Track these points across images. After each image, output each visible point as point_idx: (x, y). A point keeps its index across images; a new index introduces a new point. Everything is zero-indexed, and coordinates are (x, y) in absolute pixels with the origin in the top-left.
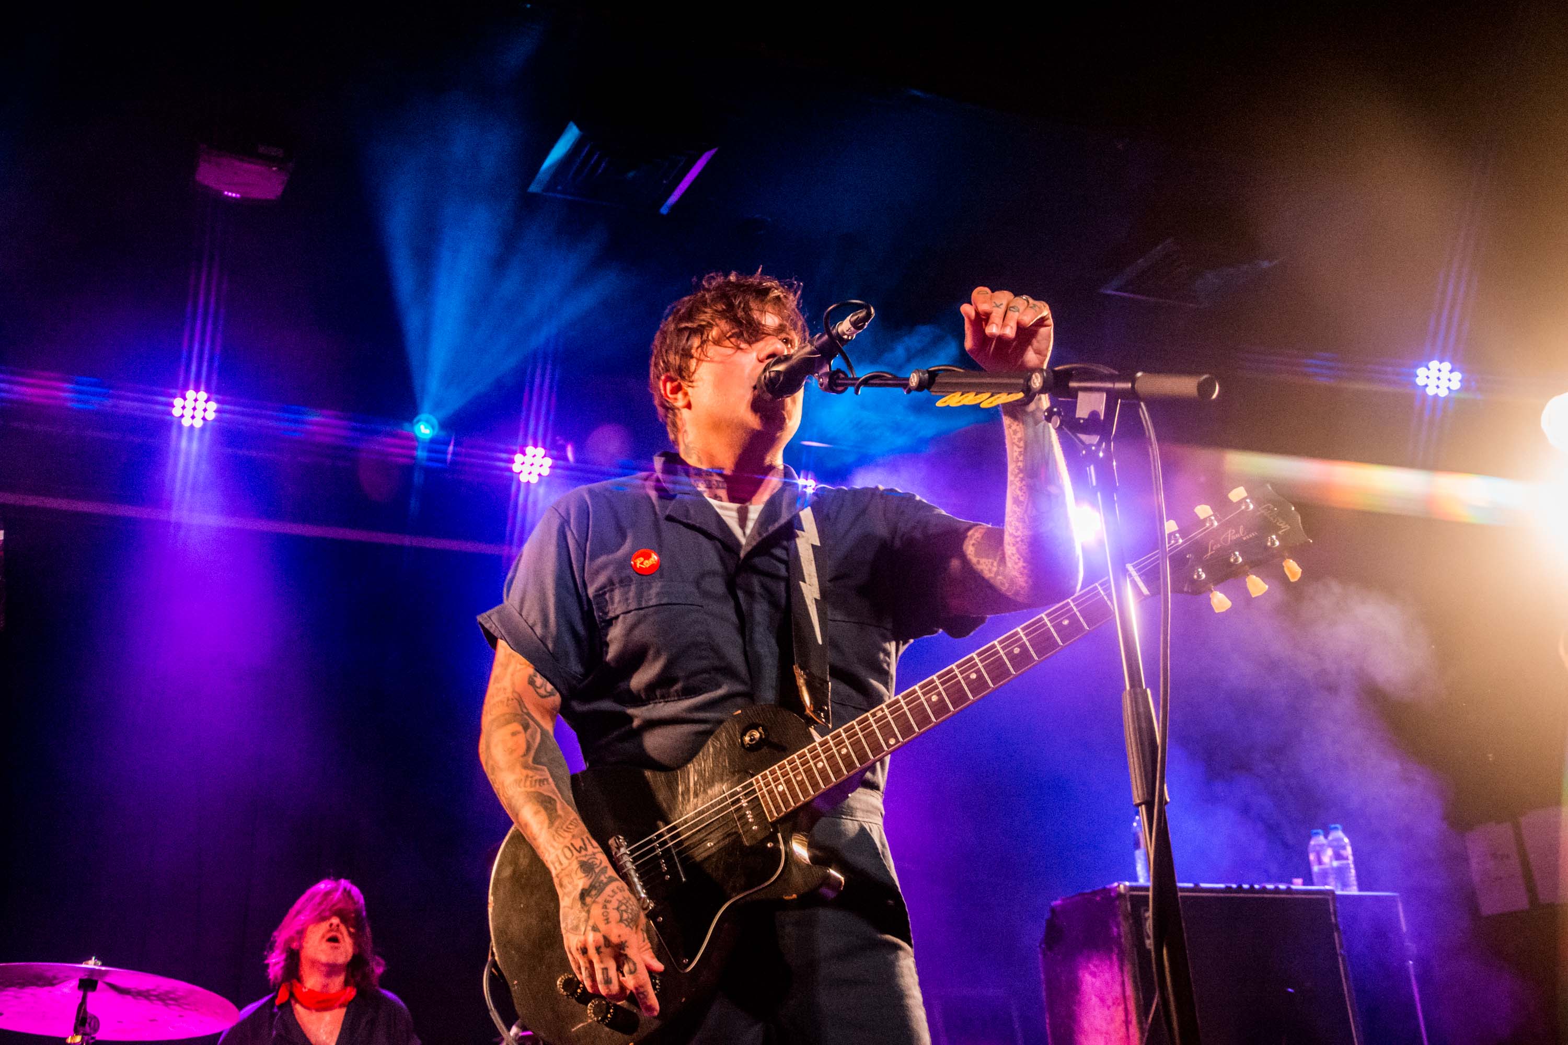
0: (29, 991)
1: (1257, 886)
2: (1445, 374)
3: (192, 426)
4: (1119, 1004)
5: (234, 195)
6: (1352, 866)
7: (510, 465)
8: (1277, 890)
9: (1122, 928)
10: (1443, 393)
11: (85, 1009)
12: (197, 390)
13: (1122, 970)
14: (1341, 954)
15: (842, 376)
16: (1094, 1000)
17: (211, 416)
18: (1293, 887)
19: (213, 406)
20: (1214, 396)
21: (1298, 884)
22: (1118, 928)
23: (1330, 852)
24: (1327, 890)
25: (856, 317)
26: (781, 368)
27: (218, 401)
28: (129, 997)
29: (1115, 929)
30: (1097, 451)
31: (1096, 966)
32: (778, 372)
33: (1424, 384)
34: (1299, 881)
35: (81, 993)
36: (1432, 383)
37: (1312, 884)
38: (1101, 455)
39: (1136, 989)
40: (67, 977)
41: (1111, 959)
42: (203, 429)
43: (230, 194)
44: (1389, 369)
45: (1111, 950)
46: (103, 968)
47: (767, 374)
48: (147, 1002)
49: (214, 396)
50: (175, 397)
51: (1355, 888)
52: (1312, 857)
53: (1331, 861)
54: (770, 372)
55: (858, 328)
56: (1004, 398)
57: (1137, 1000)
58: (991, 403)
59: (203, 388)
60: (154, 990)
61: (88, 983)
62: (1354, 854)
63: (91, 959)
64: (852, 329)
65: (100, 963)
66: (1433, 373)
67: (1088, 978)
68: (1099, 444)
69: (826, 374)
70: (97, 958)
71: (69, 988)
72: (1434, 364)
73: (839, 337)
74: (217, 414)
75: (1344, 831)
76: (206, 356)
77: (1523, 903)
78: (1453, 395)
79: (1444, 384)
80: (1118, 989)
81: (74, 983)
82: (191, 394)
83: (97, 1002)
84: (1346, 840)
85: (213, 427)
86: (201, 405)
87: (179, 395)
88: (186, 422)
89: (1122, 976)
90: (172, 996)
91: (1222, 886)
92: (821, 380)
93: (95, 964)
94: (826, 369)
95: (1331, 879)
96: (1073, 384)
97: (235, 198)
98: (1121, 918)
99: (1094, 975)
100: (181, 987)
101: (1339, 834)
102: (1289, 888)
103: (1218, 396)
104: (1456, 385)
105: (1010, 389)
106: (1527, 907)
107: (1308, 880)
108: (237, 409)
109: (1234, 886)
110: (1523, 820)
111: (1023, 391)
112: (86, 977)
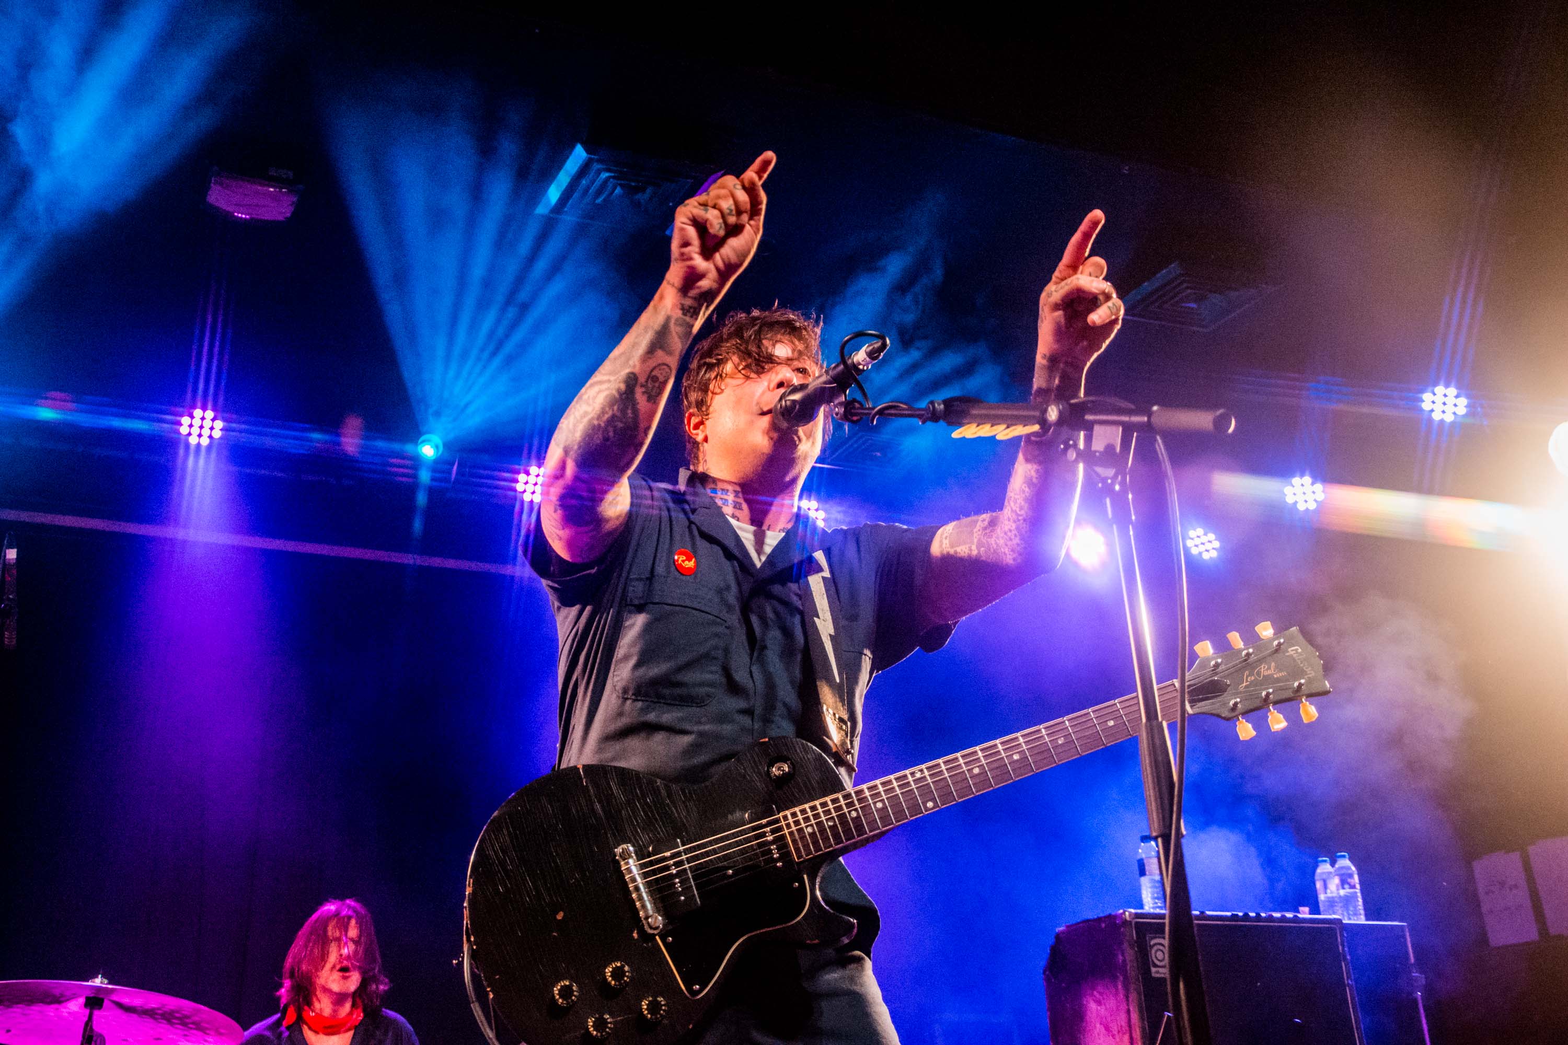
0: (37, 1008)
1: (1263, 915)
2: (1451, 400)
3: (199, 445)
4: (1124, 1034)
5: (244, 216)
6: (1359, 894)
7: (514, 485)
8: (1283, 919)
9: (1126, 954)
10: (1449, 418)
11: (91, 1027)
12: (204, 409)
13: (1127, 997)
14: (1348, 984)
15: (857, 405)
16: (1099, 1028)
17: (217, 434)
18: (1300, 916)
19: (219, 424)
20: (1231, 430)
21: (1304, 913)
22: (1123, 955)
23: (1336, 880)
24: (1335, 919)
25: (871, 348)
26: (797, 397)
27: (224, 420)
28: (135, 1016)
29: (1121, 957)
30: (1113, 484)
31: (1101, 994)
32: (794, 401)
33: (1430, 409)
34: (1306, 909)
35: (87, 1011)
36: (1438, 408)
37: (1320, 914)
38: (1117, 488)
39: (1142, 1019)
40: (74, 994)
41: (1116, 987)
42: (209, 447)
43: (240, 215)
44: (1395, 394)
45: (1116, 978)
46: (110, 986)
47: (783, 403)
48: (151, 1020)
49: (220, 415)
50: (182, 416)
51: (1363, 917)
52: (1319, 885)
53: (1338, 890)
54: (786, 401)
55: (873, 359)
56: (1020, 430)
57: (1143, 1030)
58: (1007, 434)
59: (210, 406)
60: (158, 1009)
61: (95, 1001)
62: (1361, 883)
63: (97, 977)
64: (868, 359)
65: (106, 981)
66: (1439, 399)
67: (1093, 1006)
68: (1114, 478)
69: (841, 404)
70: (103, 976)
71: (75, 1006)
72: (1440, 389)
73: (855, 366)
74: (224, 432)
75: (1351, 859)
76: (213, 376)
77: (1532, 934)
78: (1459, 420)
79: (1450, 409)
80: (1123, 1016)
81: (81, 1000)
82: (198, 413)
83: (104, 1019)
84: (1353, 868)
85: (219, 444)
86: (207, 424)
87: (187, 414)
88: (193, 440)
89: (1128, 1005)
90: (177, 1015)
91: (1229, 914)
92: (837, 409)
93: (101, 983)
94: (843, 399)
95: (1338, 908)
96: (1089, 417)
97: (245, 219)
98: (1126, 945)
99: (1099, 1003)
100: (186, 1005)
101: (1345, 862)
102: (1295, 916)
103: (1234, 431)
104: (1462, 410)
105: (1025, 421)
106: (1537, 938)
107: (1315, 909)
108: (243, 426)
109: (1241, 914)
110: (1531, 849)
111: (1039, 423)
112: (92, 995)
